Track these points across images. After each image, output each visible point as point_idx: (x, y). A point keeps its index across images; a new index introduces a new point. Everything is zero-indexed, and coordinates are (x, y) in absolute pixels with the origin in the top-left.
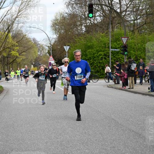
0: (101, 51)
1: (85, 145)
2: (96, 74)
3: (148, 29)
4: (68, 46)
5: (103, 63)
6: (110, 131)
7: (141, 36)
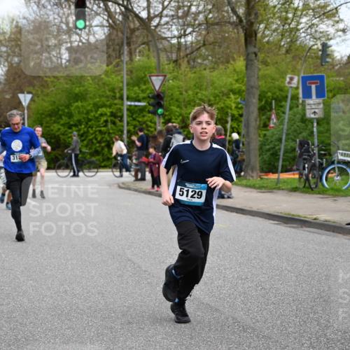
0: (104, 106)
1: (63, 318)
2: (94, 159)
3: (210, 58)
4: (29, 93)
5: (109, 133)
6: (122, 287)
7: (195, 73)
